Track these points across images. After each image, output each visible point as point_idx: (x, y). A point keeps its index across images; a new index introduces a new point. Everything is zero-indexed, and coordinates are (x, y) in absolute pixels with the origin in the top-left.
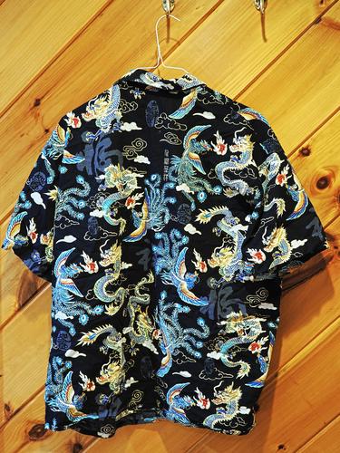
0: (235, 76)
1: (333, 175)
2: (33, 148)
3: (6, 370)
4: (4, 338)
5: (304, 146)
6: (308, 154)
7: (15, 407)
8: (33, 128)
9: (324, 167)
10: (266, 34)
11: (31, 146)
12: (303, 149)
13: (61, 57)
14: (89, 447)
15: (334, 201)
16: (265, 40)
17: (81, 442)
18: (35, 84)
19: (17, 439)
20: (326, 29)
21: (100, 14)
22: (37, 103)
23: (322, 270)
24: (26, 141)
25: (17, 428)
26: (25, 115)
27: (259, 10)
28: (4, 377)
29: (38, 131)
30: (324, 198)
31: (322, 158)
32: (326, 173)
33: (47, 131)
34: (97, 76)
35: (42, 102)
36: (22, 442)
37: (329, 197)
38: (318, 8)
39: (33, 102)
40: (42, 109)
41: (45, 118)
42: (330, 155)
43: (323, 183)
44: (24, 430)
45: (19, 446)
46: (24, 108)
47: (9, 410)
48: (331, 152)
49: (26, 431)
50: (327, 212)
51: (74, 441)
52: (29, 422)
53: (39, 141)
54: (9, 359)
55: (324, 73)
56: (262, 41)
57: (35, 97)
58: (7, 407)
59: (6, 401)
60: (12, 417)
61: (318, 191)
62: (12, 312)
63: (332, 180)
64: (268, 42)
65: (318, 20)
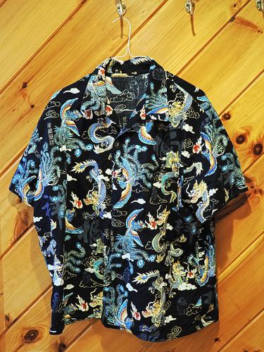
0: (172, 62)
1: (248, 133)
2: (22, 120)
3: (6, 289)
4: (3, 265)
5: (226, 112)
6: (229, 118)
7: (13, 317)
8: (21, 104)
9: (241, 128)
10: (195, 29)
11: (21, 118)
12: (225, 115)
13: (42, 51)
14: (71, 346)
15: (249, 152)
16: (194, 34)
17: (65, 343)
18: (23, 72)
19: (15, 343)
20: (239, 25)
21: (70, 18)
22: (25, 85)
23: (243, 204)
24: (16, 115)
25: (15, 334)
26: (16, 95)
27: (189, 12)
28: (5, 295)
29: (26, 106)
30: (242, 150)
31: (240, 120)
32: (243, 132)
33: (32, 106)
34: (69, 65)
35: (29, 84)
36: (20, 344)
37: (246, 150)
38: (232, 10)
39: (21, 85)
40: (29, 90)
41: (31, 96)
42: (245, 118)
43: (241, 139)
44: (20, 334)
45: (17, 347)
46: (15, 90)
47: (8, 320)
48: (246, 116)
49: (22, 336)
50: (245, 160)
51: (59, 342)
52: (24, 329)
53: (26, 114)
54: (8, 281)
55: (239, 58)
56: (192, 35)
57: (23, 81)
58: (7, 318)
59: (6, 313)
60: (11, 325)
61: (237, 145)
62: (9, 245)
63: (248, 137)
64: (196, 36)
65: (233, 19)
